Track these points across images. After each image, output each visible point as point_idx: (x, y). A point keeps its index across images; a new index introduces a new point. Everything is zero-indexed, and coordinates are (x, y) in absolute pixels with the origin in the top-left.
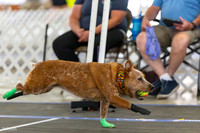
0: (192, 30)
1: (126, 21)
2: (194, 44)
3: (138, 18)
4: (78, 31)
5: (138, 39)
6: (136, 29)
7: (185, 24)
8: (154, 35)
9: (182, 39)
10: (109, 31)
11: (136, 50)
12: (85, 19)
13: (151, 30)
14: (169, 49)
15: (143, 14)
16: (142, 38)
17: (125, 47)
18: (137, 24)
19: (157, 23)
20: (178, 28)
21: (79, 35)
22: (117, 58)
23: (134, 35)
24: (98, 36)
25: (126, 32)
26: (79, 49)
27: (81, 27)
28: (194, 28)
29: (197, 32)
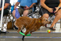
0: (29, 9)
1: (9, 7)
2: (30, 13)
3: (13, 6)
5: (13, 12)
8: (18, 11)
10: (4, 10)
11: (12, 16)
14: (22, 15)
15: (15, 4)
16: (14, 12)
17: (9, 15)
18: (13, 8)
19: (19, 7)
20: (25, 9)
23: (12, 11)
28: (30, 9)
29: (31, 10)
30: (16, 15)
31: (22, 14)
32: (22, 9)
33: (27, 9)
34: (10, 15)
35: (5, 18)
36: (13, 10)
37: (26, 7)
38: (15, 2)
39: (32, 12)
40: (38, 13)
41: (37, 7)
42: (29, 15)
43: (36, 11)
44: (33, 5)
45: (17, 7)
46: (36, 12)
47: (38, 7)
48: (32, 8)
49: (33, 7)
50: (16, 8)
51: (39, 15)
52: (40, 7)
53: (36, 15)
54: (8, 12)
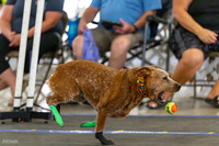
0: (134, 33)
2: (135, 48)
3: (74, 20)
4: (9, 34)
5: (74, 43)
6: (72, 32)
7: (126, 26)
8: (92, 39)
9: (122, 43)
10: (43, 34)
11: (72, 55)
12: (17, 21)
13: (89, 33)
14: (108, 54)
15: (80, 16)
17: (60, 52)
19: (96, 26)
20: (118, 31)
21: (10, 39)
22: (51, 63)
23: (70, 39)
24: (30, 40)
25: (61, 35)
26: (10, 54)
27: (12, 30)
28: (136, 31)
29: (139, 35)
30: (85, 54)
31: (109, 50)
32: (107, 32)
33: (127, 33)
34: (65, 55)
35: (44, 64)
36: (76, 35)
37: (121, 25)
38: (81, 7)
39: (141, 43)
40: (165, 47)
41: (160, 26)
42: (133, 52)
43: (157, 38)
44: (147, 19)
45: (91, 26)
46: (158, 43)
47: (165, 23)
48: (143, 28)
49: (147, 26)
50: (85, 28)
51: (167, 52)
52: (173, 27)
53: (156, 53)
54: (58, 41)
